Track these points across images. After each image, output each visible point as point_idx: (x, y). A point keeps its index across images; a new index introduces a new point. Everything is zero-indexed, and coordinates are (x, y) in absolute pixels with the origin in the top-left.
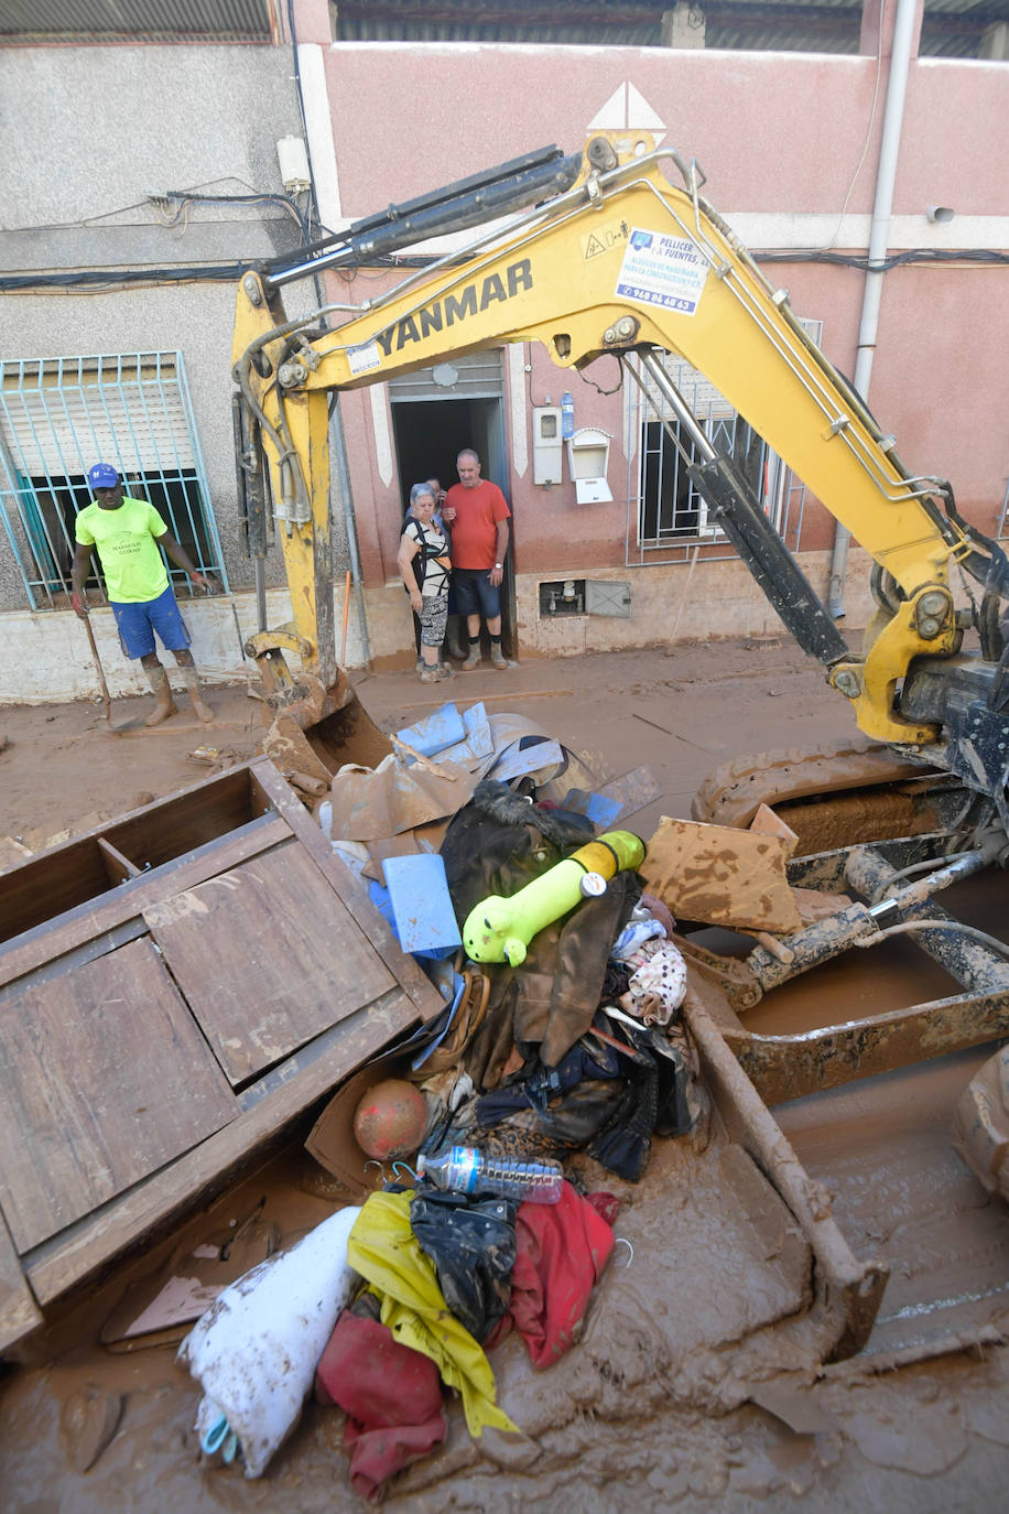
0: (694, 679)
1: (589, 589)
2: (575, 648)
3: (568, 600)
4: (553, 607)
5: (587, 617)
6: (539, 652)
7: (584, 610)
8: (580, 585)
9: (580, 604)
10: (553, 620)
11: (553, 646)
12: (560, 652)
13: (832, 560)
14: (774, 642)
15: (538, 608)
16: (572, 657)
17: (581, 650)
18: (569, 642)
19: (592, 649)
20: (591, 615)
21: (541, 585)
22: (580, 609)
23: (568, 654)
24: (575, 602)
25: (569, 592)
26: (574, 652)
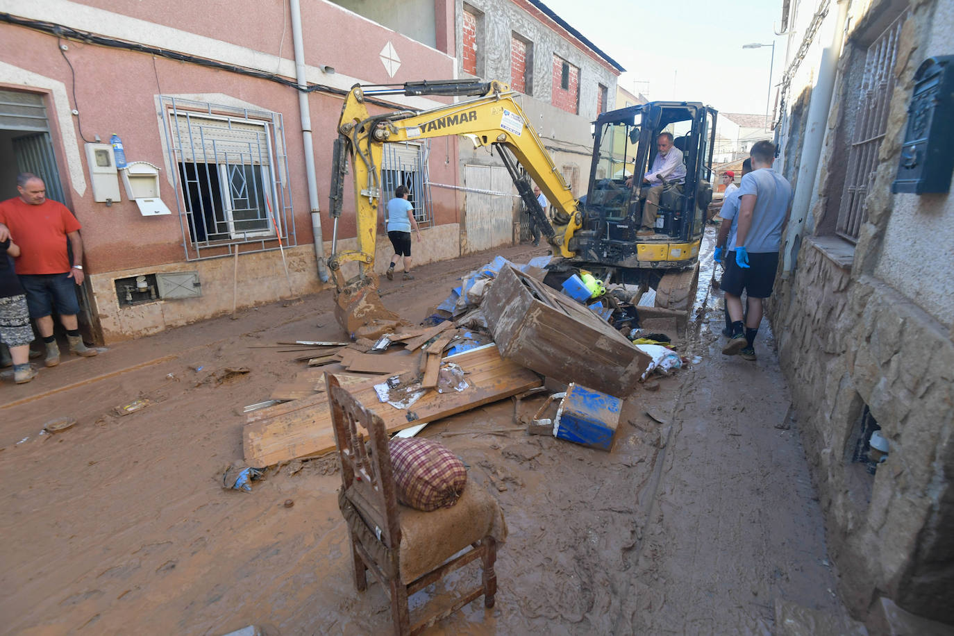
0: (264, 329)
1: (160, 280)
2: (156, 327)
3: (143, 290)
4: (129, 298)
5: (163, 302)
6: (124, 335)
7: (158, 297)
8: (151, 279)
9: (153, 292)
10: (132, 308)
11: (136, 329)
12: (144, 332)
13: (315, 249)
14: (299, 300)
15: (117, 300)
16: (155, 335)
17: (161, 328)
18: (150, 324)
19: (171, 326)
20: (165, 300)
21: (116, 281)
22: (154, 296)
23: (151, 332)
24: (149, 292)
25: (142, 285)
26: (155, 331)
